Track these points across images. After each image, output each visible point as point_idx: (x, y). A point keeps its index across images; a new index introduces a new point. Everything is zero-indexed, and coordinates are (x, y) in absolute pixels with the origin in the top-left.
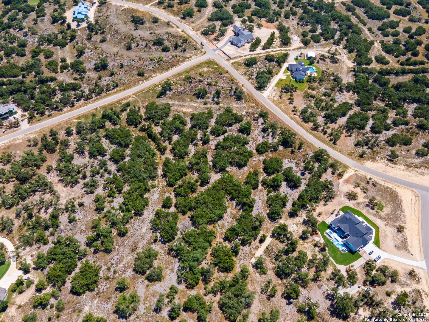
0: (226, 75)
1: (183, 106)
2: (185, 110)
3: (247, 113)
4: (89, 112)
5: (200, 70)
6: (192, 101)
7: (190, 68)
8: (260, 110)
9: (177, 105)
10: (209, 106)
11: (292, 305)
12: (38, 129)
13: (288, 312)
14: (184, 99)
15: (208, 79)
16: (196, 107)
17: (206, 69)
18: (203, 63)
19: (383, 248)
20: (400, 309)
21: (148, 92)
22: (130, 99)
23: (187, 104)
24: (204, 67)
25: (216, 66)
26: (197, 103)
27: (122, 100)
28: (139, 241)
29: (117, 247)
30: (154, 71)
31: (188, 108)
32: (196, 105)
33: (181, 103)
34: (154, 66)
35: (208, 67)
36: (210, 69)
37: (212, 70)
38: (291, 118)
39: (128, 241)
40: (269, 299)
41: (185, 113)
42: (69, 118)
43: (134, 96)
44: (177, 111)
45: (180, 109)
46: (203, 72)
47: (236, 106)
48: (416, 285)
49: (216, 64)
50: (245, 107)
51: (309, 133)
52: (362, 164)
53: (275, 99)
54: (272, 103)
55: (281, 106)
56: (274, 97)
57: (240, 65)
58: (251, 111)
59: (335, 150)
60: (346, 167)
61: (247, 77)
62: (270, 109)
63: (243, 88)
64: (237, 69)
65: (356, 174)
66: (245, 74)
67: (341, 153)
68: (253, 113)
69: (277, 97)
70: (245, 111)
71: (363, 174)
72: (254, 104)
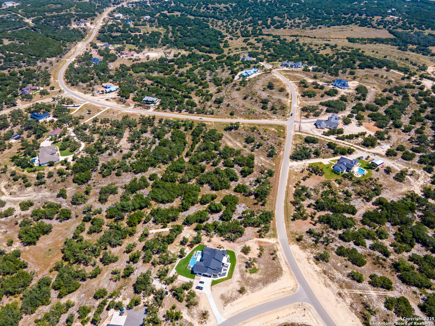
0: (282, 139)
2: (229, 143)
3: (262, 166)
4: (182, 119)
5: (269, 128)
6: (240, 141)
7: (264, 124)
8: (274, 169)
9: (229, 139)
10: (245, 149)
11: (128, 264)
13: (122, 265)
14: (236, 138)
15: (266, 135)
16: (237, 146)
17: (273, 129)
18: (276, 125)
19: (213, 288)
20: (166, 320)
21: (223, 124)
22: (210, 123)
23: (235, 141)
24: (274, 127)
25: (282, 131)
26: (241, 144)
27: (205, 121)
28: (119, 183)
29: (109, 178)
30: (241, 116)
31: (232, 144)
32: (239, 144)
33: (232, 139)
34: (245, 113)
35: (276, 129)
37: (277, 132)
38: (288, 187)
39: (116, 179)
40: (124, 252)
43: (213, 123)
45: (227, 141)
46: (269, 130)
47: (261, 158)
48: (197, 322)
49: (284, 130)
50: (266, 162)
51: (285, 202)
52: (289, 244)
53: (296, 170)
54: (288, 171)
55: (293, 177)
56: (297, 169)
57: (301, 138)
58: (267, 166)
59: (285, 222)
60: (275, 236)
61: (294, 147)
62: (281, 173)
63: (282, 152)
64: (294, 140)
65: (273, 245)
66: (296, 145)
67: (286, 228)
68: (266, 169)
69: (299, 171)
70: (263, 164)
71: (279, 248)
72: (274, 164)
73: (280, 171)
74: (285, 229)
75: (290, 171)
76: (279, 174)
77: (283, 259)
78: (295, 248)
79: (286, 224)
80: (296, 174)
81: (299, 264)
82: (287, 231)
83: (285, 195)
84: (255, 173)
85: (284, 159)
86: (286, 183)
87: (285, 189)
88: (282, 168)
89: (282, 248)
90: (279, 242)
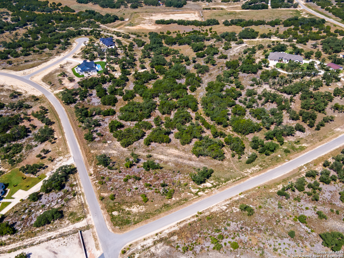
0: (105, 195)
1: (178, 156)
2: (176, 152)
3: (106, 142)
5: (144, 209)
6: (166, 162)
7: (162, 214)
8: (89, 145)
9: (185, 159)
10: (146, 154)
14: (176, 165)
15: (137, 189)
16: (162, 153)
17: (135, 209)
18: (136, 223)
22: (249, 171)
23: (173, 159)
24: (135, 215)
25: (115, 213)
26: (159, 160)
27: (260, 170)
31: (171, 154)
32: (161, 157)
33: (180, 160)
34: (228, 228)
35: (129, 213)
36: (127, 209)
37: (124, 207)
38: (63, 134)
41: (176, 148)
43: (246, 174)
44: (186, 151)
45: (182, 154)
46: (140, 205)
47: (114, 152)
49: (113, 218)
50: (104, 149)
51: (59, 119)
52: (43, 95)
53: (61, 158)
54: (70, 150)
55: (62, 148)
56: (60, 160)
57: (72, 214)
58: (100, 145)
59: (52, 106)
60: (56, 95)
61: (76, 189)
62: (78, 144)
63: (92, 172)
64: (83, 205)
65: (55, 90)
66: (75, 195)
67: (50, 103)
68: (99, 141)
69: (57, 159)
70: (106, 145)
71: (50, 90)
72: (92, 151)
73: (81, 146)
74: (50, 101)
75: (68, 152)
76: (79, 142)
77: (45, 86)
78: (38, 94)
79: (51, 105)
80: (59, 154)
81: (33, 87)
82: (48, 101)
83: (62, 125)
84: (107, 132)
85: (84, 163)
86: (66, 136)
87: (65, 130)
88: (80, 150)
89: (48, 91)
90: (52, 93)
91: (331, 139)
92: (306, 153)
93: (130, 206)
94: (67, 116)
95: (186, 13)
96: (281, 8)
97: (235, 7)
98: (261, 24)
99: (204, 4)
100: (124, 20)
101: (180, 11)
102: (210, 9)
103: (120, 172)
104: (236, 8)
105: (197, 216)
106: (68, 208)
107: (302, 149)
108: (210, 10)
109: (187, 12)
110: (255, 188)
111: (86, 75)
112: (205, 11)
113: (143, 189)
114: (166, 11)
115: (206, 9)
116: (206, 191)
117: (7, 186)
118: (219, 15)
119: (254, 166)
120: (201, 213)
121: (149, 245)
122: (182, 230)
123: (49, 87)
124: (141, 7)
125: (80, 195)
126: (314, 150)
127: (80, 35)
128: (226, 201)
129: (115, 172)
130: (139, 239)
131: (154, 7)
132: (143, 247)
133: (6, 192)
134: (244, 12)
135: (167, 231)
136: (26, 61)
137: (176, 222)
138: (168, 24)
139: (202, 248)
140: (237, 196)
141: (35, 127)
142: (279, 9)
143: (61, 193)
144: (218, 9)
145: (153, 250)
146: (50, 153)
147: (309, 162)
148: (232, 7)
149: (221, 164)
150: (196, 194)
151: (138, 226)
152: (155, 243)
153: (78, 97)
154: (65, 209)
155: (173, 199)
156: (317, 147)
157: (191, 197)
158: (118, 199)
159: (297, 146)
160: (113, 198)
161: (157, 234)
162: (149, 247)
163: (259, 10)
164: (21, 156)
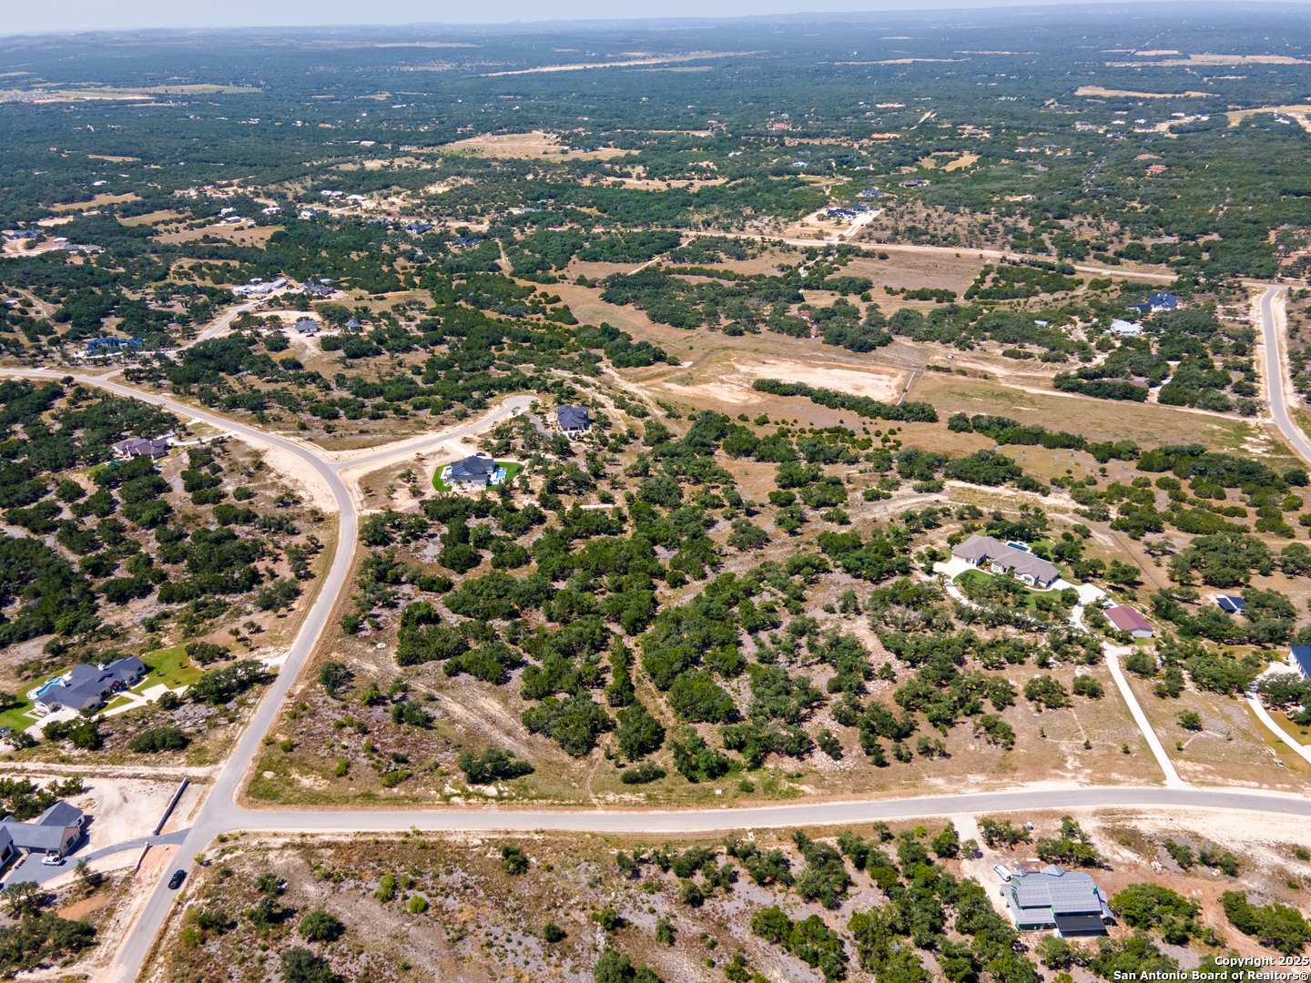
0: (282, 738)
1: (490, 718)
2: (494, 707)
3: (374, 644)
4: (759, 802)
5: (323, 787)
6: (454, 722)
7: (346, 807)
8: (339, 640)
9: (500, 727)
10: (428, 692)
12: (923, 797)
14: (468, 734)
15: (346, 748)
16: (463, 701)
17: (307, 782)
18: (286, 803)
22: (610, 798)
23: (474, 720)
24: (299, 790)
25: (268, 775)
26: (446, 712)
27: (637, 805)
31: (481, 709)
32: (455, 708)
33: (487, 727)
34: (443, 876)
35: (292, 783)
36: (296, 776)
37: (293, 770)
38: (311, 604)
41: (504, 700)
42: (824, 804)
43: (595, 801)
44: (517, 713)
45: (503, 715)
46: (324, 778)
47: (374, 668)
49: (256, 781)
50: (358, 657)
51: (329, 572)
52: (339, 512)
53: (272, 648)
54: (297, 639)
55: (287, 631)
57: (201, 750)
58: (359, 646)
59: (337, 540)
60: (363, 519)
61: (245, 712)
63: (297, 692)
64: (229, 743)
65: (368, 507)
66: (231, 721)
67: (337, 533)
68: (364, 639)
70: (370, 650)
71: (359, 505)
72: (334, 654)
73: (322, 637)
74: (340, 531)
75: (290, 642)
76: (325, 628)
77: (355, 494)
78: (327, 506)
79: (337, 538)
80: (274, 640)
81: (330, 492)
82: (338, 529)
83: (325, 585)
84: (394, 625)
85: (299, 671)
86: (312, 610)
87: (320, 598)
88: (314, 645)
89: (354, 505)
90: (357, 512)
91: (893, 796)
92: (787, 807)
93: (303, 773)
94: (348, 568)
95: (869, 371)
96: (1192, 407)
97: (1035, 378)
98: (1069, 447)
99: (945, 351)
100: (676, 364)
101: (856, 361)
102: (948, 370)
103: (345, 707)
104: (1036, 381)
105: (408, 835)
106: (205, 738)
107: (792, 794)
108: (945, 375)
109: (873, 368)
110: (584, 833)
111: (456, 488)
112: (931, 373)
113: (357, 752)
114: (813, 358)
115: (937, 369)
116: (472, 801)
117: (149, 670)
118: (964, 394)
119: (633, 792)
120: (419, 833)
121: (272, 845)
122: (352, 846)
123: (362, 497)
124: (755, 333)
125: (242, 724)
126: (817, 805)
127: (528, 388)
128: (494, 832)
129: (336, 703)
130: (267, 830)
131: (792, 340)
132: (261, 844)
133: (140, 679)
134: (1052, 397)
135: (326, 838)
136: (362, 432)
137: (356, 830)
138: (785, 395)
139: (357, 887)
140: (528, 832)
141: (273, 575)
142: (1185, 409)
143: (214, 710)
144: (975, 374)
145: (271, 855)
146: (261, 635)
147: (771, 827)
148: (1023, 377)
149: (564, 765)
150: (447, 798)
151: (286, 810)
152: (285, 846)
153: (398, 536)
154: (197, 740)
155: (395, 790)
156: (832, 803)
157: (432, 798)
158: (296, 753)
159: (785, 785)
160: (289, 748)
161: (303, 835)
162: (269, 849)
163: (1110, 401)
164: (212, 624)
